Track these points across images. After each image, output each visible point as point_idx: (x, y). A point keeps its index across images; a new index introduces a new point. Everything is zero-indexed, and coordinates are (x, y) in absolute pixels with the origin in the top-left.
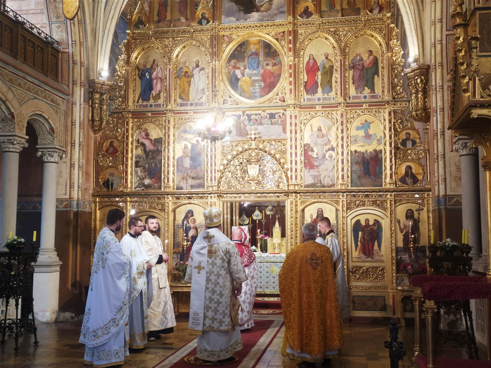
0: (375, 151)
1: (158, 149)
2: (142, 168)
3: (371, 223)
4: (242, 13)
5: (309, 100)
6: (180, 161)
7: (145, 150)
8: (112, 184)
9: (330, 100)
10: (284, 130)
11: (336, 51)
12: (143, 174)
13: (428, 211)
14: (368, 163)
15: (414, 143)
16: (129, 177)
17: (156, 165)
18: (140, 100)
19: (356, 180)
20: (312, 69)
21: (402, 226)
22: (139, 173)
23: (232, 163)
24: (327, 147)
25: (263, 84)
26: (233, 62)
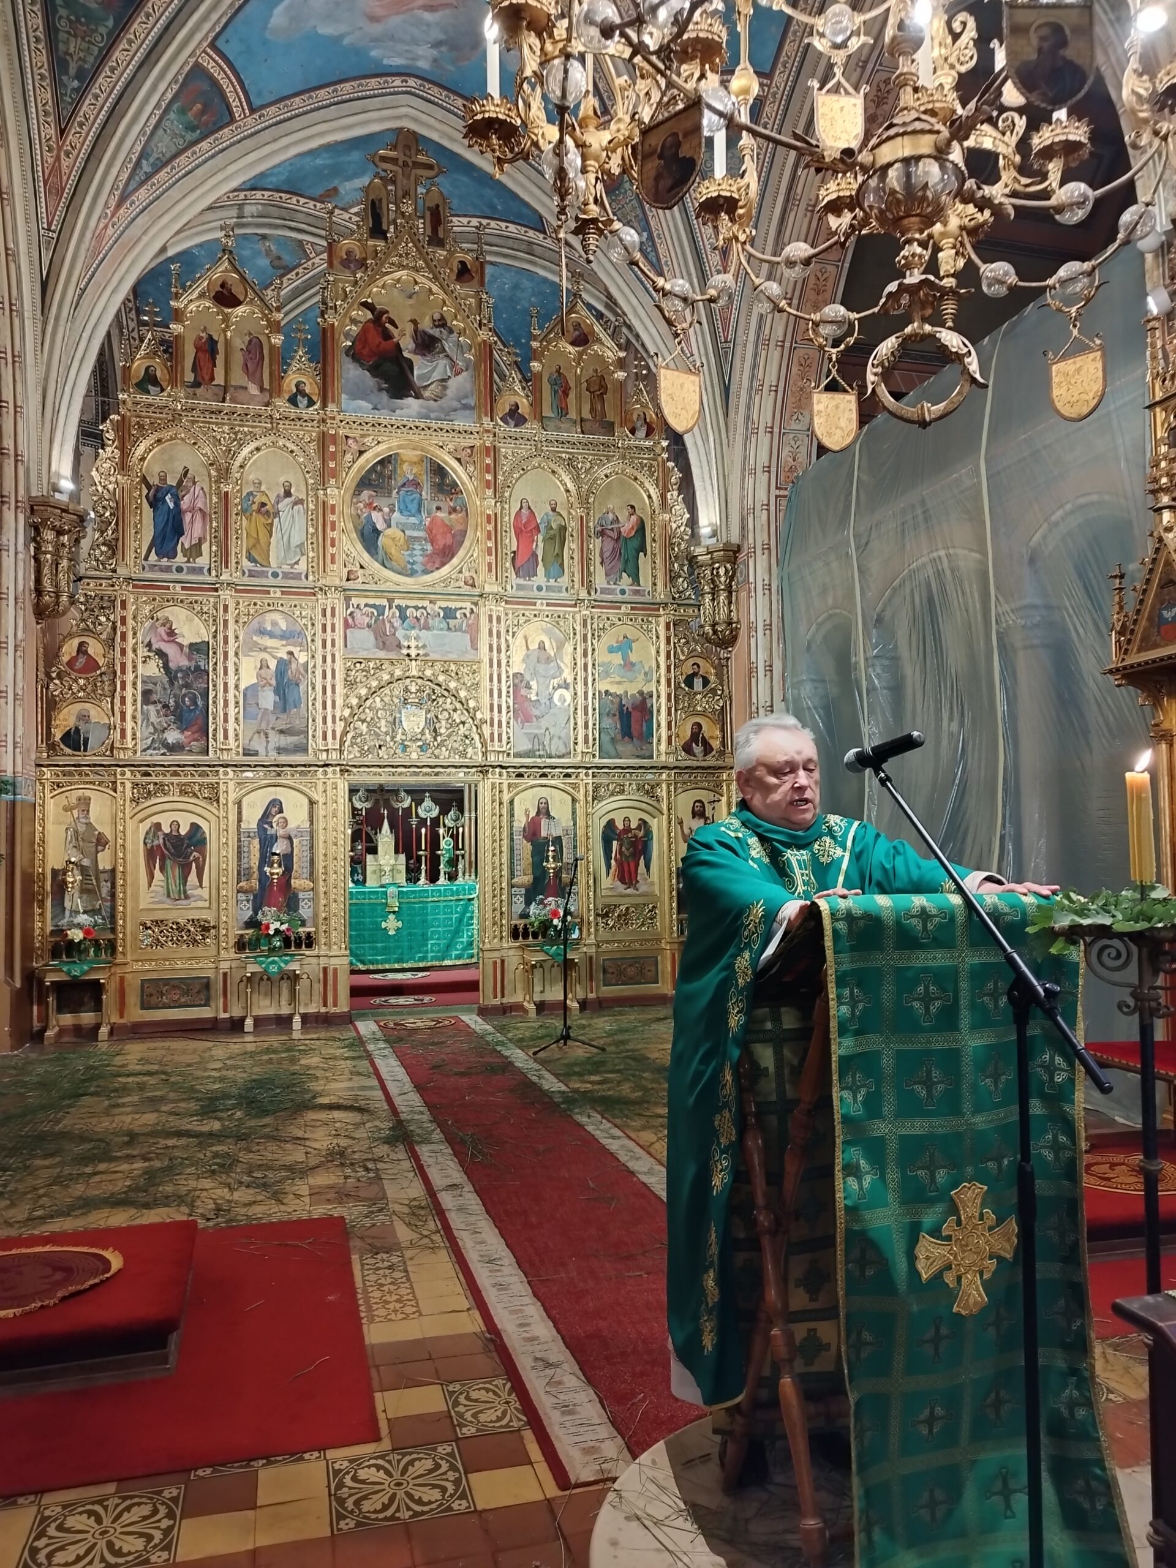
0: (641, 693)
1: (197, 668)
2: (159, 706)
3: (634, 825)
4: (385, 396)
5: (520, 587)
6: (251, 692)
7: (166, 667)
8: (86, 740)
9: (560, 591)
10: (474, 646)
11: (572, 499)
12: (163, 719)
13: (729, 804)
14: (629, 714)
15: (706, 682)
16: (129, 724)
17: (194, 701)
18: (153, 557)
19: (608, 747)
20: (526, 528)
21: (687, 831)
22: (153, 718)
23: (368, 703)
24: (555, 682)
25: (429, 547)
26: (366, 494)
